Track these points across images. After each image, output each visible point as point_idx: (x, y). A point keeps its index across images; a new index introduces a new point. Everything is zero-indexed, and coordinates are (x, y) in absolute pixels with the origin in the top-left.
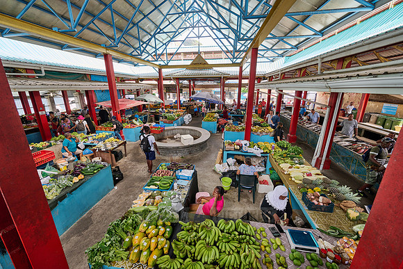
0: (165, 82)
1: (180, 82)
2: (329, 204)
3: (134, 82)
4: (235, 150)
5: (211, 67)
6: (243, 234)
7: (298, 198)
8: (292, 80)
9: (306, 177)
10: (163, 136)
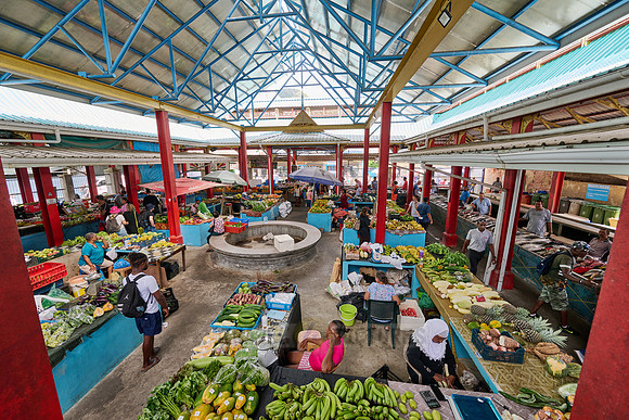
0: (250, 152)
1: (274, 151)
2: (516, 349)
3: (202, 152)
4: (361, 259)
5: (321, 129)
6: (377, 405)
7: (465, 338)
8: (445, 150)
9: (476, 303)
10: (246, 236)
